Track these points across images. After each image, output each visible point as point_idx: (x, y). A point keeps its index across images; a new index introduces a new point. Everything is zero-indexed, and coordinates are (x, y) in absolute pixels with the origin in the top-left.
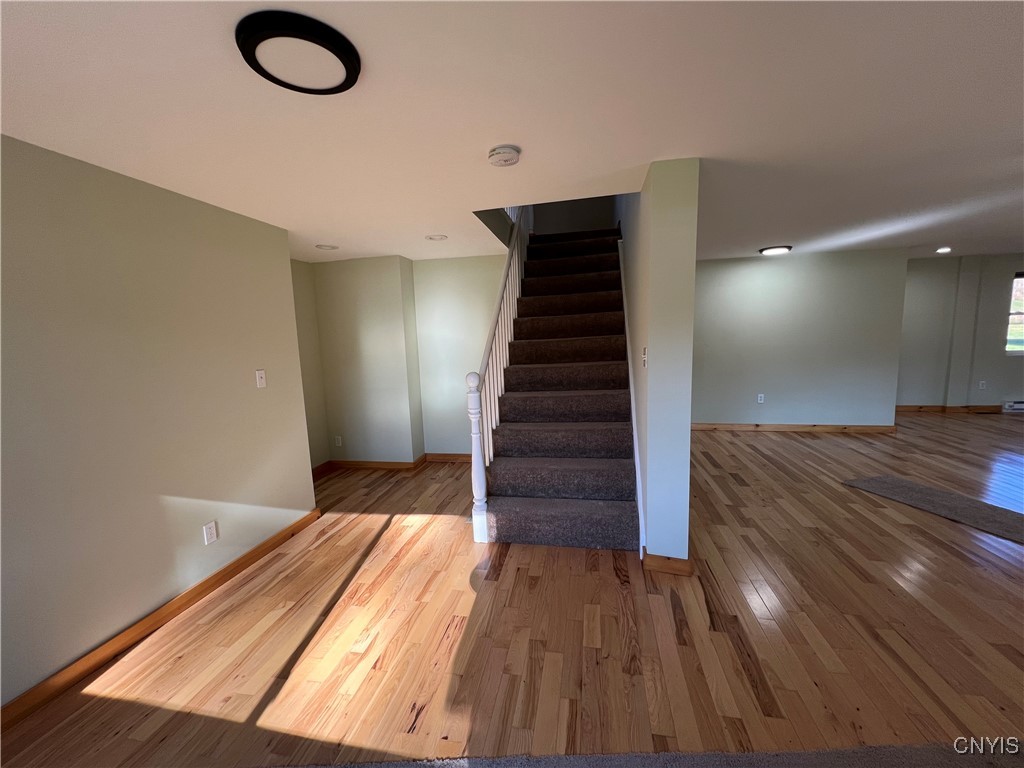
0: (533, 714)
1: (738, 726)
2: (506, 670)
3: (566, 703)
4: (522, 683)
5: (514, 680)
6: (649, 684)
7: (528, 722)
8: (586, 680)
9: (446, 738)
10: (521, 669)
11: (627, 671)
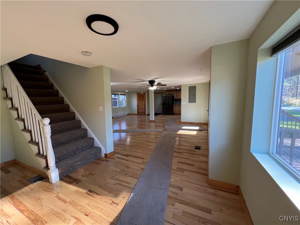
0: (128, 182)
1: (143, 162)
2: (115, 184)
3: (129, 177)
4: (120, 182)
5: (118, 184)
6: (132, 167)
7: (130, 183)
8: (126, 173)
9: (124, 197)
10: (117, 182)
11: (128, 168)
